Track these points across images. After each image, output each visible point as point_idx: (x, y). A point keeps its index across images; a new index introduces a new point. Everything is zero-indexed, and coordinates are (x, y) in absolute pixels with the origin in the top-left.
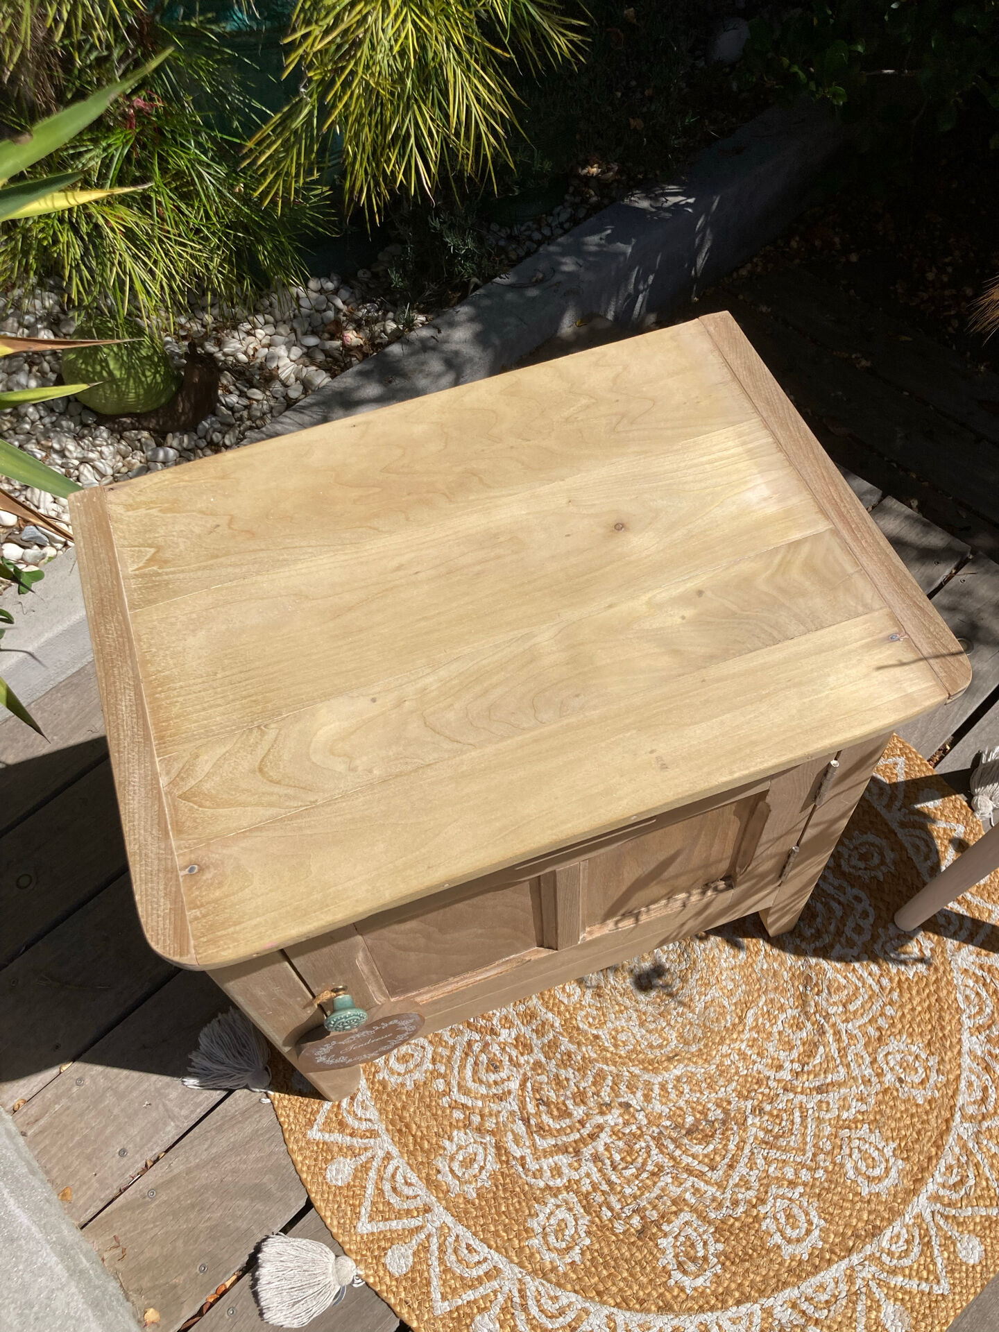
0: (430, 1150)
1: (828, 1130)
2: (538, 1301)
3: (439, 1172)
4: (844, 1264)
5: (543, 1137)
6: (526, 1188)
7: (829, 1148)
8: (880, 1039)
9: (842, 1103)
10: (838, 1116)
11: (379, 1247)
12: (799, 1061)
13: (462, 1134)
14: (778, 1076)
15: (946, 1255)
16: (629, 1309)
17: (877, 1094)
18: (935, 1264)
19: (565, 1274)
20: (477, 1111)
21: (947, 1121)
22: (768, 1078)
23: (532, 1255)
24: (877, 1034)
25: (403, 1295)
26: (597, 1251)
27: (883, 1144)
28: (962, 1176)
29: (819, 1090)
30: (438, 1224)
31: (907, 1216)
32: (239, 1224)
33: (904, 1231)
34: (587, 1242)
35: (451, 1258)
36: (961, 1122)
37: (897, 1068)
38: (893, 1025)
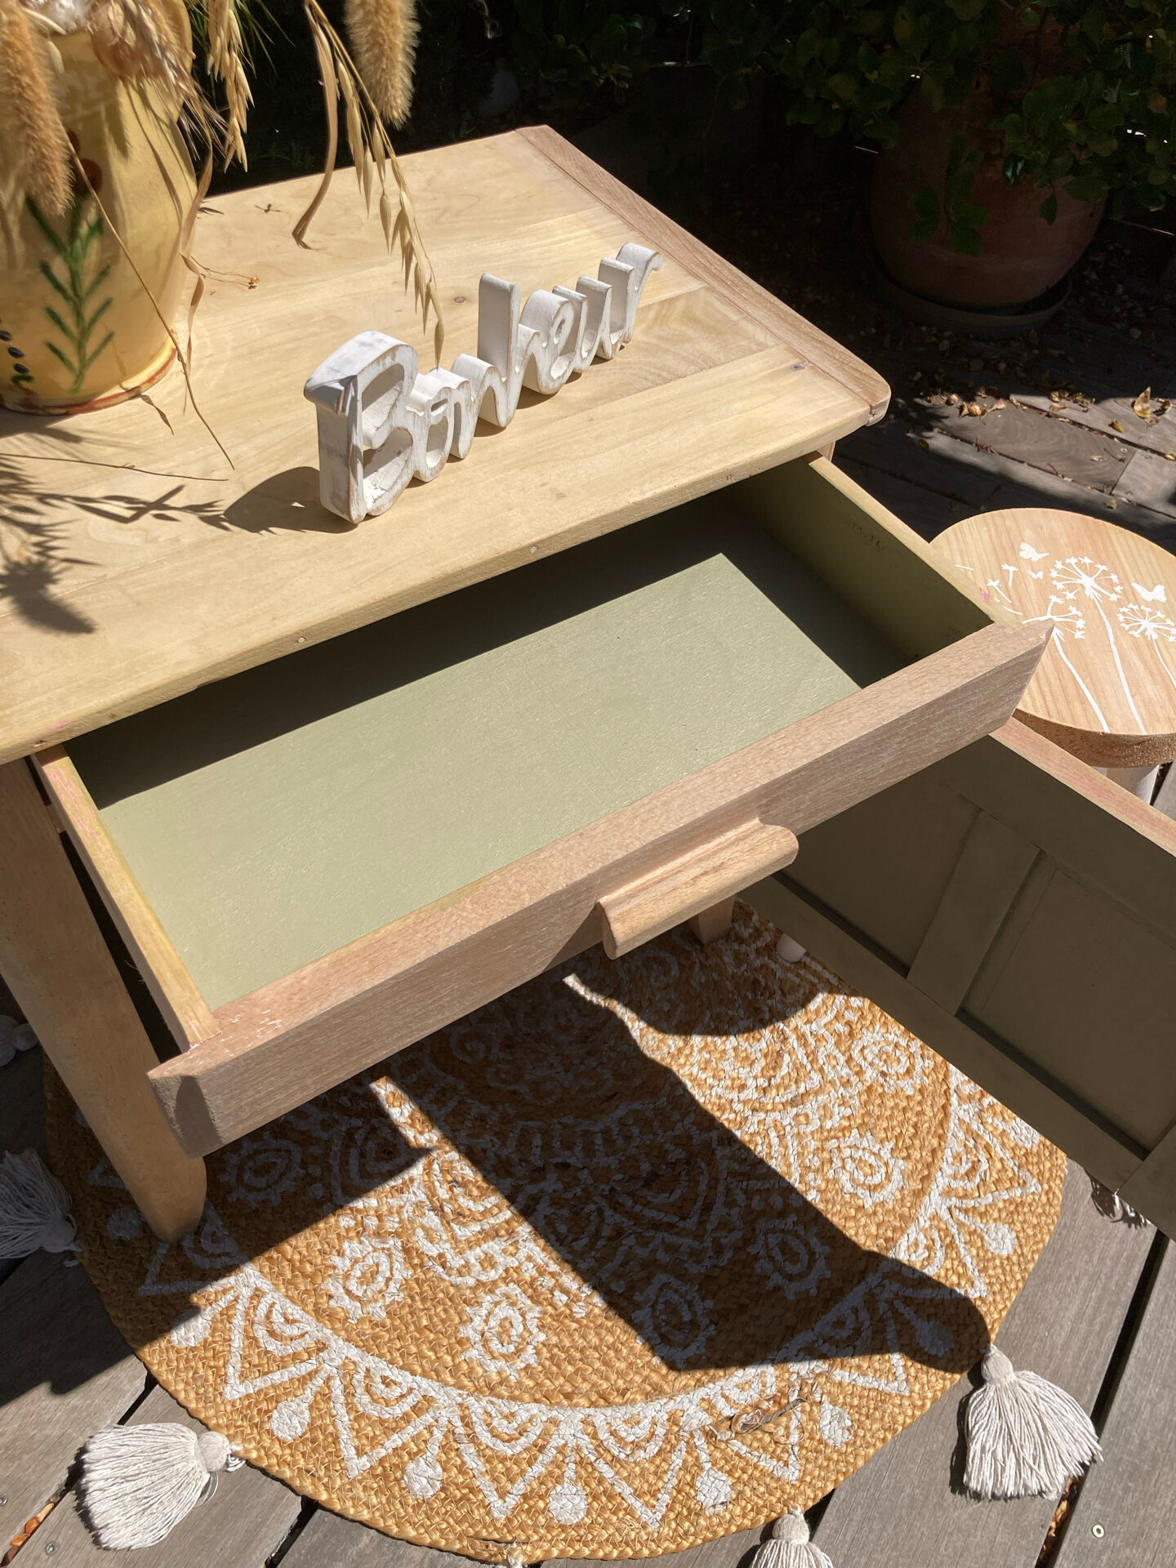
0: (315, 1273)
1: (813, 1145)
2: (488, 1425)
3: (330, 1297)
4: (861, 1289)
5: (464, 1225)
6: (452, 1290)
7: (818, 1164)
8: (851, 1034)
9: (822, 1112)
10: (821, 1126)
11: (259, 1411)
12: (763, 1076)
13: (355, 1244)
14: (743, 1096)
15: (974, 1251)
16: (609, 1404)
17: (860, 1094)
18: (964, 1266)
19: (519, 1382)
20: (372, 1212)
21: (944, 1107)
22: (732, 1101)
23: (471, 1370)
24: (847, 1029)
25: (302, 1463)
26: (556, 1346)
27: (878, 1146)
28: (973, 1162)
29: (793, 1103)
30: (338, 1362)
31: (921, 1219)
32: (47, 1432)
33: (922, 1236)
34: (542, 1337)
35: (363, 1400)
36: (960, 1105)
37: (877, 1061)
38: (862, 1017)
